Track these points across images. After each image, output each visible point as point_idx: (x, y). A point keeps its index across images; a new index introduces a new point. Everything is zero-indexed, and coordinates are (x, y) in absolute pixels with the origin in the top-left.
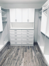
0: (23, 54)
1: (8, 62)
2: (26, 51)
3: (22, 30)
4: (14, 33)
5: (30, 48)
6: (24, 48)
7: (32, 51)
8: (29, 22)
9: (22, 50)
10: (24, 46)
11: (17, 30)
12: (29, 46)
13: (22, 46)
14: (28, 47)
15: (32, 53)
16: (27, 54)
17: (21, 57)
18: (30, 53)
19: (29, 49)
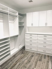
0: (36, 63)
1: (18, 67)
2: (40, 60)
3: (38, 35)
4: (29, 38)
5: (47, 58)
6: (39, 56)
7: (48, 62)
8: (48, 26)
9: (36, 58)
10: (40, 54)
11: (32, 35)
12: (47, 54)
13: (37, 53)
14: (45, 56)
15: (48, 65)
16: (41, 64)
17: (33, 65)
18: (46, 63)
19: (45, 58)
